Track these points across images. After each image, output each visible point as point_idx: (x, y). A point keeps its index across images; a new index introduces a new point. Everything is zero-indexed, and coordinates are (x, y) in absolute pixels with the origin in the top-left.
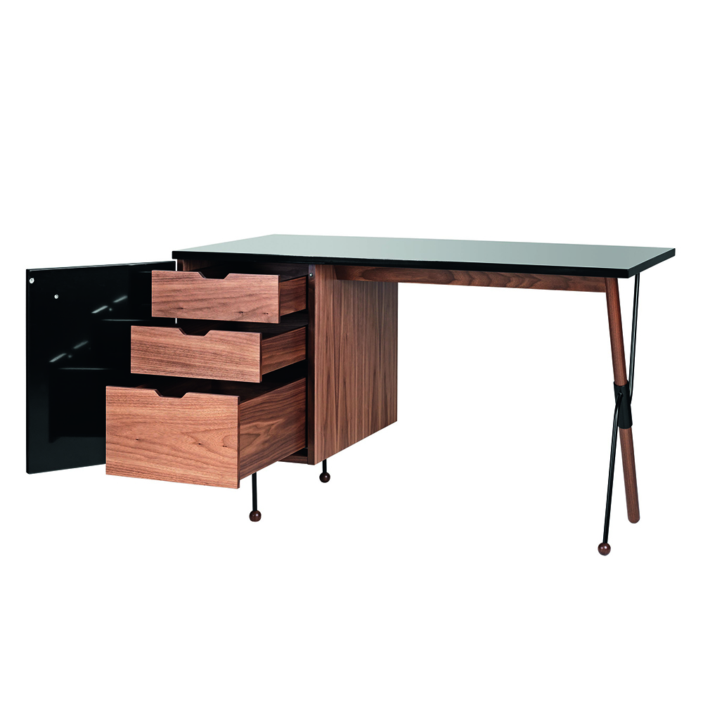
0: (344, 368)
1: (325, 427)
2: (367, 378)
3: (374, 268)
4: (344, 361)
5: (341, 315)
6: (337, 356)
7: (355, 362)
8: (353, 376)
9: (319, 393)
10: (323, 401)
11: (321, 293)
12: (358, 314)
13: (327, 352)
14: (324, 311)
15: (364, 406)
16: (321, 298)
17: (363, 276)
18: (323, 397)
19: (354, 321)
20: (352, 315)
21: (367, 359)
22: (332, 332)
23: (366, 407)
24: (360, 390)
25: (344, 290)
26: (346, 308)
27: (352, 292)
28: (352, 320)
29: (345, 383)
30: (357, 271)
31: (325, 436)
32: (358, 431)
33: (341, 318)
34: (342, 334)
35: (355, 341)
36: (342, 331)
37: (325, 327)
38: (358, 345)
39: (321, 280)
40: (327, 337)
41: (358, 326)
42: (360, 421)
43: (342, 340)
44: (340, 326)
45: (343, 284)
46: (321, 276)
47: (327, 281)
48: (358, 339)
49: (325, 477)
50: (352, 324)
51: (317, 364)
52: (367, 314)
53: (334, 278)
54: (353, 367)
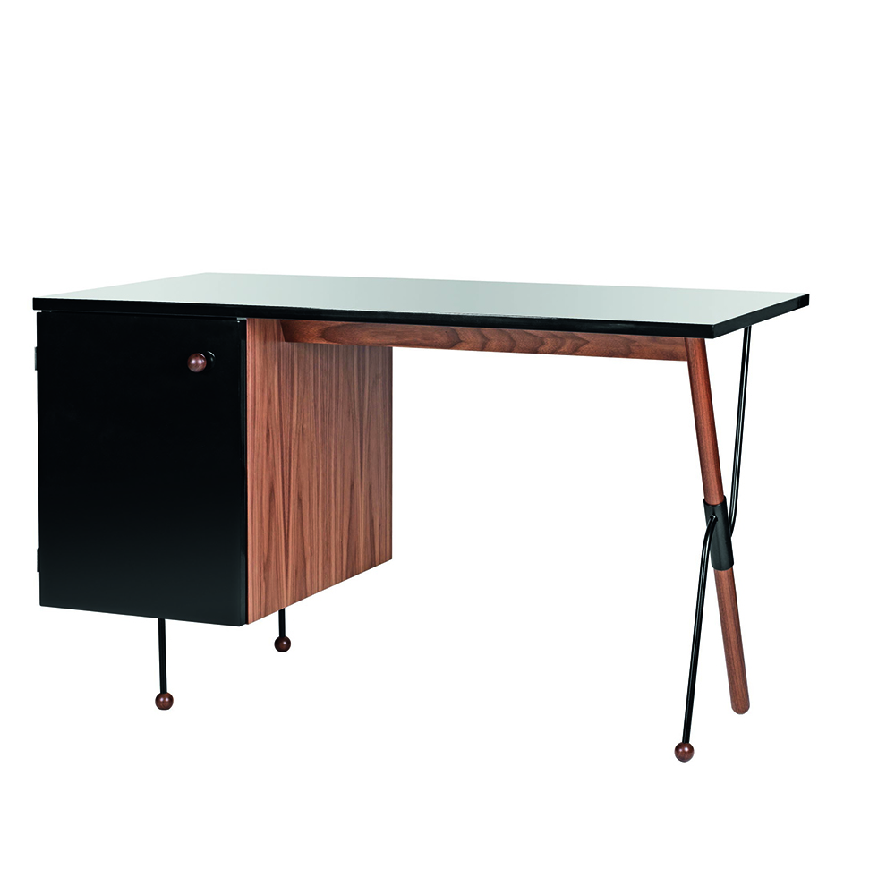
0: (298, 478)
1: (265, 567)
2: (338, 494)
3: (340, 323)
4: (298, 467)
5: (292, 396)
6: (286, 458)
7: (318, 469)
8: (314, 490)
9: (256, 515)
10: (262, 527)
11: (257, 362)
12: (322, 394)
13: (268, 453)
14: (263, 391)
15: (335, 538)
16: (258, 370)
17: (323, 335)
18: (262, 522)
19: (315, 406)
20: (312, 396)
21: (339, 463)
22: (278, 422)
23: (338, 537)
24: (326, 512)
25: (299, 357)
26: (301, 386)
27: (312, 361)
28: (312, 405)
29: (300, 500)
30: (315, 327)
31: (267, 580)
32: (324, 573)
33: (292, 400)
34: (294, 425)
35: (317, 436)
36: (295, 420)
37: (265, 415)
38: (323, 443)
39: (257, 342)
40: (268, 430)
41: (323, 413)
42: (327, 559)
43: (294, 435)
44: (291, 413)
45: (295, 348)
46: (257, 336)
47: (269, 344)
48: (322, 433)
49: (282, 644)
50: (312, 410)
51: (252, 472)
52: (337, 396)
53: (279, 340)
54: (315, 475)
